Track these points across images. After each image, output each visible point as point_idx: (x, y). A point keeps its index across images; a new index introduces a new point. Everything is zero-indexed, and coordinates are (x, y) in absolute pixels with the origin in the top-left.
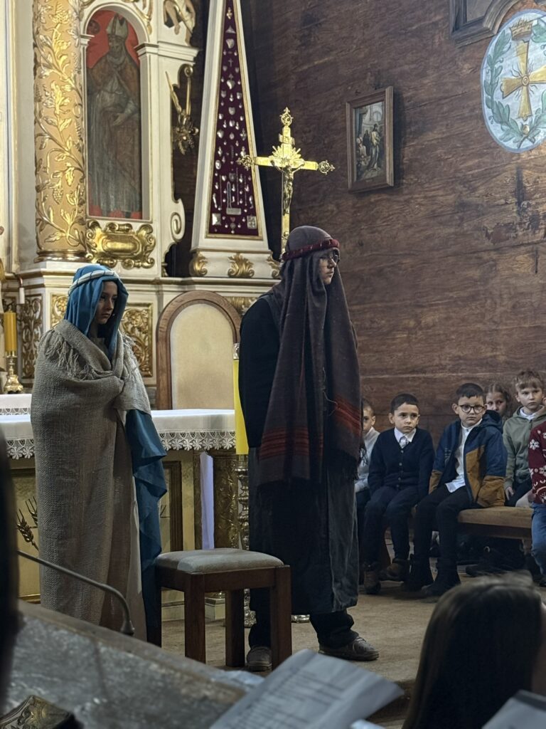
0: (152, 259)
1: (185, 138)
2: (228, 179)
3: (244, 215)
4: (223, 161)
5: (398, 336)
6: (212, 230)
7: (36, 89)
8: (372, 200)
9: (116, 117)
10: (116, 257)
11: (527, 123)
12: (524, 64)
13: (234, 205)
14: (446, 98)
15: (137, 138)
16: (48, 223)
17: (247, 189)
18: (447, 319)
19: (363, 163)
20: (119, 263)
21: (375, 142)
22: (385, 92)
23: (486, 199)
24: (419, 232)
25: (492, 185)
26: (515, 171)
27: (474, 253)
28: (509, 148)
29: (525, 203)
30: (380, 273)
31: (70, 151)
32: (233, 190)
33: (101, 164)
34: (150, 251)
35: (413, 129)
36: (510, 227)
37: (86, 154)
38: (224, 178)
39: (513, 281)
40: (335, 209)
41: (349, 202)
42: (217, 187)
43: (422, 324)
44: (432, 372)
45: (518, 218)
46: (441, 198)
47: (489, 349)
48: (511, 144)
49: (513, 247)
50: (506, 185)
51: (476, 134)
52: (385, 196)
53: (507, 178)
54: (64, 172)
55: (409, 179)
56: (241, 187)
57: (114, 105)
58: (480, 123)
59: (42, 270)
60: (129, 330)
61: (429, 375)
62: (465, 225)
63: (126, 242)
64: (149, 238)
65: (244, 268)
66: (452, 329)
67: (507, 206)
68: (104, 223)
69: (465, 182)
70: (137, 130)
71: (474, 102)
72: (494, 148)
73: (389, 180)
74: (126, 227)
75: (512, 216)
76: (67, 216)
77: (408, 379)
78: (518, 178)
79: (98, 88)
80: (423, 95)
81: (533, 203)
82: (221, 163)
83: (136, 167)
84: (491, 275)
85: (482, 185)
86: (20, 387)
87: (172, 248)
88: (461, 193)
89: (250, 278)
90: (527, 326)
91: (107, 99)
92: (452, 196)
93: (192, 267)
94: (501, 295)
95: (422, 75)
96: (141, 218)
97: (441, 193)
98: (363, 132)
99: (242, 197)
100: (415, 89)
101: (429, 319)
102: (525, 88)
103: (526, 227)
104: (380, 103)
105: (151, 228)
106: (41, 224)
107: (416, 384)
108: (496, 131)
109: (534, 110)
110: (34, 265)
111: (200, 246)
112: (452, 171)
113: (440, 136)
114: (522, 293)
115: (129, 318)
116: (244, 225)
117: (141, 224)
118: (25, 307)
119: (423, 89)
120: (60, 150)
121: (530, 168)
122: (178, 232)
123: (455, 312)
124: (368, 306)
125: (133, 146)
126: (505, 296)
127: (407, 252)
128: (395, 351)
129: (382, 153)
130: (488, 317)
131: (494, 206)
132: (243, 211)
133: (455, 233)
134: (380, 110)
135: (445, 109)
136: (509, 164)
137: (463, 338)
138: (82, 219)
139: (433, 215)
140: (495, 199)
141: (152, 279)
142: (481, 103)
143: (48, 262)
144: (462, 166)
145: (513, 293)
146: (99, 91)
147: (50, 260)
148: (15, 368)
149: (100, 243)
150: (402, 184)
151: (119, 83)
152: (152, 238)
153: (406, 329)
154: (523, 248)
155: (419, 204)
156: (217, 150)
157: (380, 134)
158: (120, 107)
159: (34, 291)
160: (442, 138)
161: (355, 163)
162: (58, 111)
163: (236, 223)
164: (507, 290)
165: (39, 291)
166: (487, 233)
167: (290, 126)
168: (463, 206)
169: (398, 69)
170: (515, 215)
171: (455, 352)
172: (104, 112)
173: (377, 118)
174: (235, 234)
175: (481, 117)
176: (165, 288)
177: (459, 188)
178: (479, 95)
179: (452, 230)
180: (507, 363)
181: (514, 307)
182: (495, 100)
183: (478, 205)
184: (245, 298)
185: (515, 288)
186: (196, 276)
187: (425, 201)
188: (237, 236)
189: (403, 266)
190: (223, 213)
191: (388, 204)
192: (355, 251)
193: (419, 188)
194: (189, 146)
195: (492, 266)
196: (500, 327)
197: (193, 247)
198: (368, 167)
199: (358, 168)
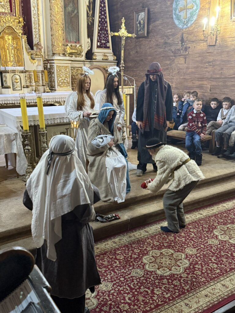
0: (82, 55)
1: (90, 20)
4: (101, 27)
6: (98, 47)
7: (50, 6)
8: (141, 40)
9: (72, 14)
10: (73, 54)
11: (186, 20)
12: (186, 3)
13: (104, 40)
14: (163, 12)
15: (78, 20)
16: (55, 45)
17: (107, 35)
20: (74, 56)
21: (142, 23)
22: (145, 9)
23: (172, 42)
24: (153, 50)
25: (174, 38)
26: (181, 34)
27: (168, 56)
28: (180, 27)
29: (184, 43)
30: (142, 60)
31: (60, 25)
32: (103, 35)
33: (68, 28)
34: (82, 53)
35: (153, 20)
36: (179, 50)
37: (64, 25)
38: (101, 32)
39: (178, 65)
42: (99, 35)
45: (181, 48)
48: (180, 26)
49: (179, 56)
50: (179, 38)
51: (171, 23)
52: (144, 39)
53: (179, 36)
54: (58, 31)
55: (151, 34)
56: (105, 35)
57: (71, 11)
58: (172, 20)
59: (54, 59)
62: (166, 48)
63: (76, 50)
64: (82, 49)
65: (106, 58)
67: (178, 44)
68: (69, 45)
69: (167, 36)
70: (78, 18)
71: (170, 13)
72: (175, 27)
73: (146, 35)
74: (75, 46)
75: (179, 47)
76: (60, 43)
78: (182, 36)
79: (67, 6)
80: (156, 10)
81: (186, 43)
82: (100, 28)
83: (78, 29)
84: (173, 63)
85: (172, 37)
86: (49, 91)
87: (88, 52)
88: (165, 39)
89: (107, 60)
90: (182, 78)
91: (69, 9)
92: (163, 40)
93: (93, 57)
94: (175, 69)
95: (156, 5)
96: (79, 43)
97: (160, 39)
98: (139, 20)
99: (106, 37)
100: (154, 8)
102: (185, 10)
103: (183, 50)
104: (144, 12)
105: (82, 46)
106: (53, 45)
108: (177, 22)
109: (188, 16)
110: (51, 57)
111: (95, 51)
112: (163, 33)
113: (160, 23)
114: (181, 69)
115: (77, 71)
116: (106, 45)
117: (79, 45)
118: (50, 69)
119: (156, 9)
120: (57, 24)
121: (186, 34)
122: (89, 47)
124: (138, 69)
125: (77, 22)
126: (176, 69)
127: (149, 55)
129: (144, 27)
130: (171, 74)
131: (174, 44)
132: (106, 42)
133: (163, 51)
134: (144, 14)
135: (162, 15)
136: (180, 32)
138: (64, 44)
139: (157, 45)
140: (175, 42)
141: (82, 60)
142: (172, 14)
143: (55, 57)
144: (166, 32)
145: (178, 68)
146: (67, 7)
147: (56, 56)
148: (48, 85)
149: (69, 50)
150: (149, 36)
151: (73, 5)
154: (182, 56)
155: (153, 42)
156: (99, 24)
157: (143, 21)
158: (73, 11)
159: (52, 64)
160: (161, 23)
161: (136, 29)
162: (56, 13)
164: (176, 68)
165: (53, 64)
166: (172, 51)
167: (124, 23)
168: (166, 43)
169: (149, 2)
172: (69, 13)
173: (143, 17)
174: (104, 48)
175: (172, 18)
176: (86, 63)
177: (165, 38)
178: (172, 11)
179: (162, 50)
180: (175, 87)
181: (178, 72)
182: (177, 13)
183: (170, 43)
184: (106, 66)
185: (179, 67)
186: (94, 60)
187: (155, 41)
188: (104, 49)
189: (148, 59)
190: (101, 42)
191: (145, 41)
192: (135, 54)
193: (154, 37)
194: (92, 23)
195: (173, 61)
196: (174, 78)
197: (93, 51)
198: (140, 30)
199: (137, 30)
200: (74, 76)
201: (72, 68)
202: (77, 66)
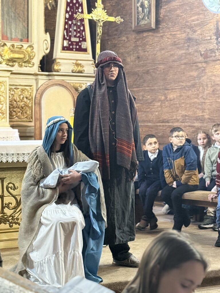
0: (33, 63)
1: (51, 2)
2: (72, 23)
3: (80, 41)
4: (70, 13)
5: (156, 104)
6: (64, 48)
8: (144, 35)
10: (15, 61)
13: (75, 36)
17: (82, 28)
18: (181, 96)
19: (140, 17)
20: (17, 64)
21: (146, 6)
23: (201, 37)
24: (167, 52)
25: (204, 29)
26: (215, 23)
27: (194, 63)
28: (213, 11)
30: (148, 72)
32: (75, 28)
33: (8, 14)
34: (32, 59)
36: (212, 51)
38: (70, 22)
39: (213, 78)
40: (126, 39)
41: (133, 36)
42: (66, 27)
43: (168, 99)
44: (172, 122)
45: (217, 46)
46: (178, 35)
47: (201, 112)
48: (214, 9)
49: (214, 61)
50: (211, 30)
51: (196, 4)
52: (150, 34)
53: (212, 26)
55: (162, 25)
56: (79, 27)
60: (21, 98)
61: (170, 124)
62: (190, 49)
63: (20, 54)
65: (80, 68)
66: (183, 101)
67: (211, 40)
69: (191, 27)
72: (205, 11)
73: (153, 26)
74: (20, 47)
75: (213, 45)
77: (160, 126)
78: (217, 26)
82: (69, 15)
83: (26, 16)
84: (203, 75)
85: (199, 29)
87: (44, 57)
88: (189, 33)
89: (82, 73)
92: (184, 35)
93: (53, 67)
94: (207, 85)
96: (28, 42)
97: (178, 33)
98: (141, 1)
99: (79, 32)
101: (171, 96)
105: (33, 47)
107: (164, 128)
108: (207, 2)
111: (57, 57)
112: (184, 22)
113: (178, 4)
114: (218, 84)
115: (21, 92)
116: (80, 46)
117: (28, 45)
122: (47, 49)
123: (184, 93)
124: (141, 89)
126: (209, 86)
127: (161, 62)
128: (154, 112)
129: (150, 12)
130: (200, 96)
131: (204, 40)
132: (79, 39)
133: (185, 53)
136: (213, 19)
137: (188, 106)
139: (175, 44)
140: (205, 36)
141: (33, 73)
144: (189, 19)
145: (213, 84)
149: (7, 54)
150: (160, 28)
152: (33, 52)
153: (160, 100)
154: (218, 62)
155: (168, 38)
156: (67, 8)
157: (149, 2)
160: (180, 5)
161: (136, 16)
163: (76, 45)
164: (210, 83)
166: (201, 53)
168: (189, 40)
170: (215, 45)
171: (184, 113)
174: (75, 51)
176: (40, 77)
177: (188, 30)
179: (184, 52)
180: (209, 119)
181: (213, 91)
183: (197, 40)
184: (80, 83)
185: (214, 82)
186: (55, 72)
187: (171, 37)
188: (77, 52)
189: (159, 69)
190: (69, 40)
191: (152, 38)
192: (135, 61)
193: (168, 30)
194: (53, 6)
195: (203, 70)
196: (206, 101)
197: (54, 57)
198: (143, 19)
199: (138, 19)
200: (15, 101)
201: (13, 87)
202: (22, 84)
